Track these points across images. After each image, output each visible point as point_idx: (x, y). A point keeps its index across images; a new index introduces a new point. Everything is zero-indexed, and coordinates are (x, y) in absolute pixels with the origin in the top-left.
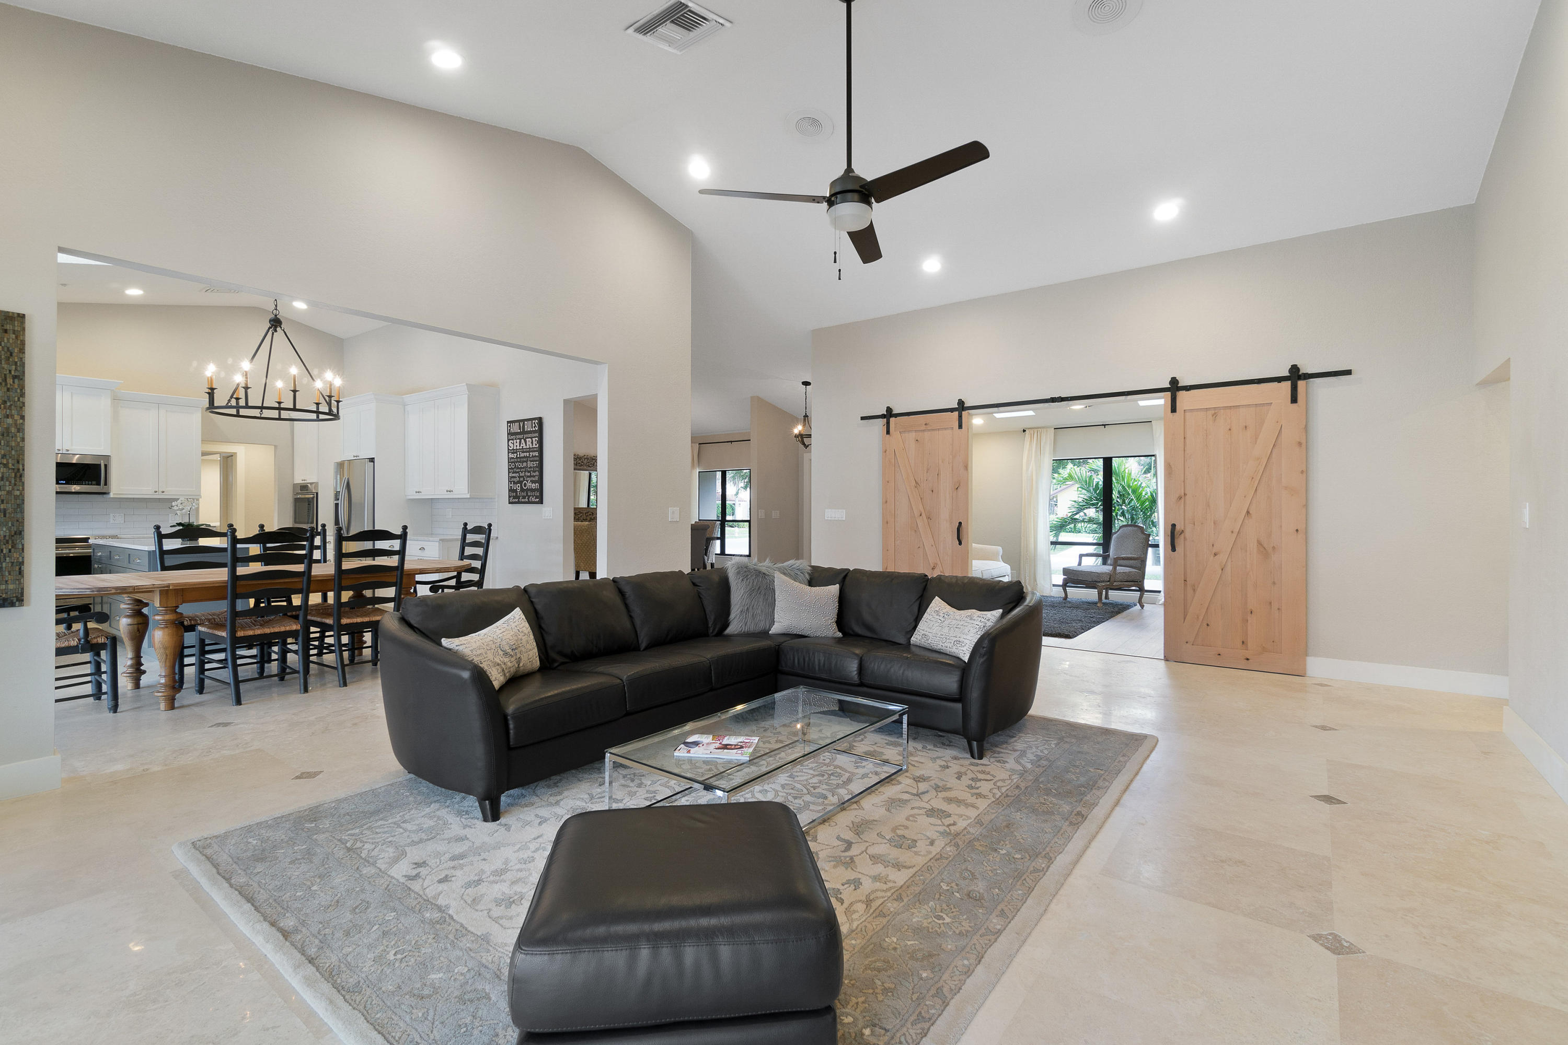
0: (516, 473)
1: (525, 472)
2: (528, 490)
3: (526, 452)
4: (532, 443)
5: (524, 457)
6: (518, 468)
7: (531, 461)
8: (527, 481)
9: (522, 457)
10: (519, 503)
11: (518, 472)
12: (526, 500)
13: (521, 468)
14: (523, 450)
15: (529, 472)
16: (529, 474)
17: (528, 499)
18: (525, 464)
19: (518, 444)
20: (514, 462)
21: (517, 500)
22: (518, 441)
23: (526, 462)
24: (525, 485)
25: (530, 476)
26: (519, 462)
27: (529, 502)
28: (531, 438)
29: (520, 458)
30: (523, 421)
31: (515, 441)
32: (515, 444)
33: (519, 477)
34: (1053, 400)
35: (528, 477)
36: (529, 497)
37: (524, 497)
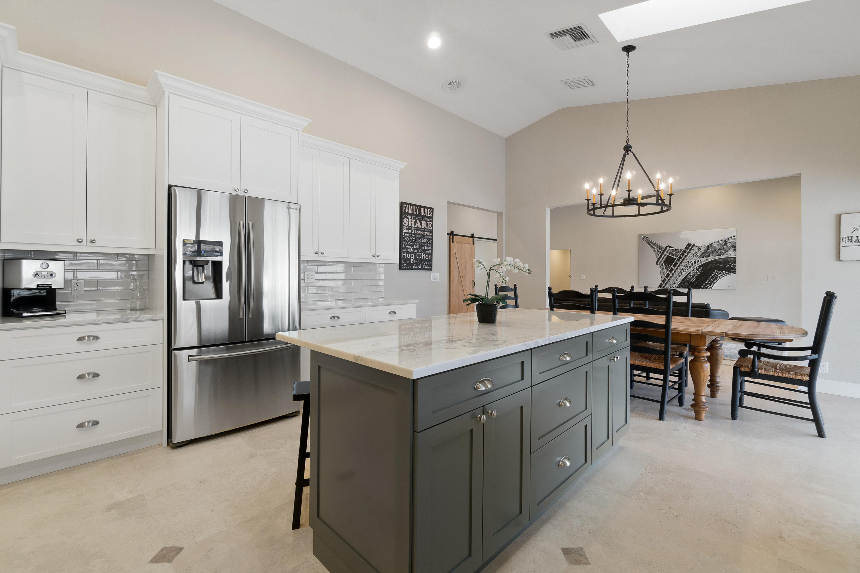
0: (411, 245)
1: (419, 245)
2: (421, 260)
3: (422, 231)
4: (427, 225)
5: (419, 234)
6: (412, 242)
7: (425, 238)
8: (421, 253)
9: (417, 234)
10: (412, 269)
11: (413, 245)
12: (420, 267)
13: (415, 242)
14: (418, 229)
15: (424, 246)
16: (423, 248)
17: (422, 266)
18: (419, 240)
19: (413, 223)
20: (409, 237)
21: (410, 267)
22: (414, 221)
23: (421, 238)
24: (419, 256)
25: (424, 250)
26: (413, 237)
27: (422, 269)
28: (427, 221)
29: (414, 234)
30: (420, 207)
31: (410, 220)
32: (410, 223)
33: (414, 249)
34: (492, 239)
35: (422, 249)
36: (422, 265)
37: (417, 265)
